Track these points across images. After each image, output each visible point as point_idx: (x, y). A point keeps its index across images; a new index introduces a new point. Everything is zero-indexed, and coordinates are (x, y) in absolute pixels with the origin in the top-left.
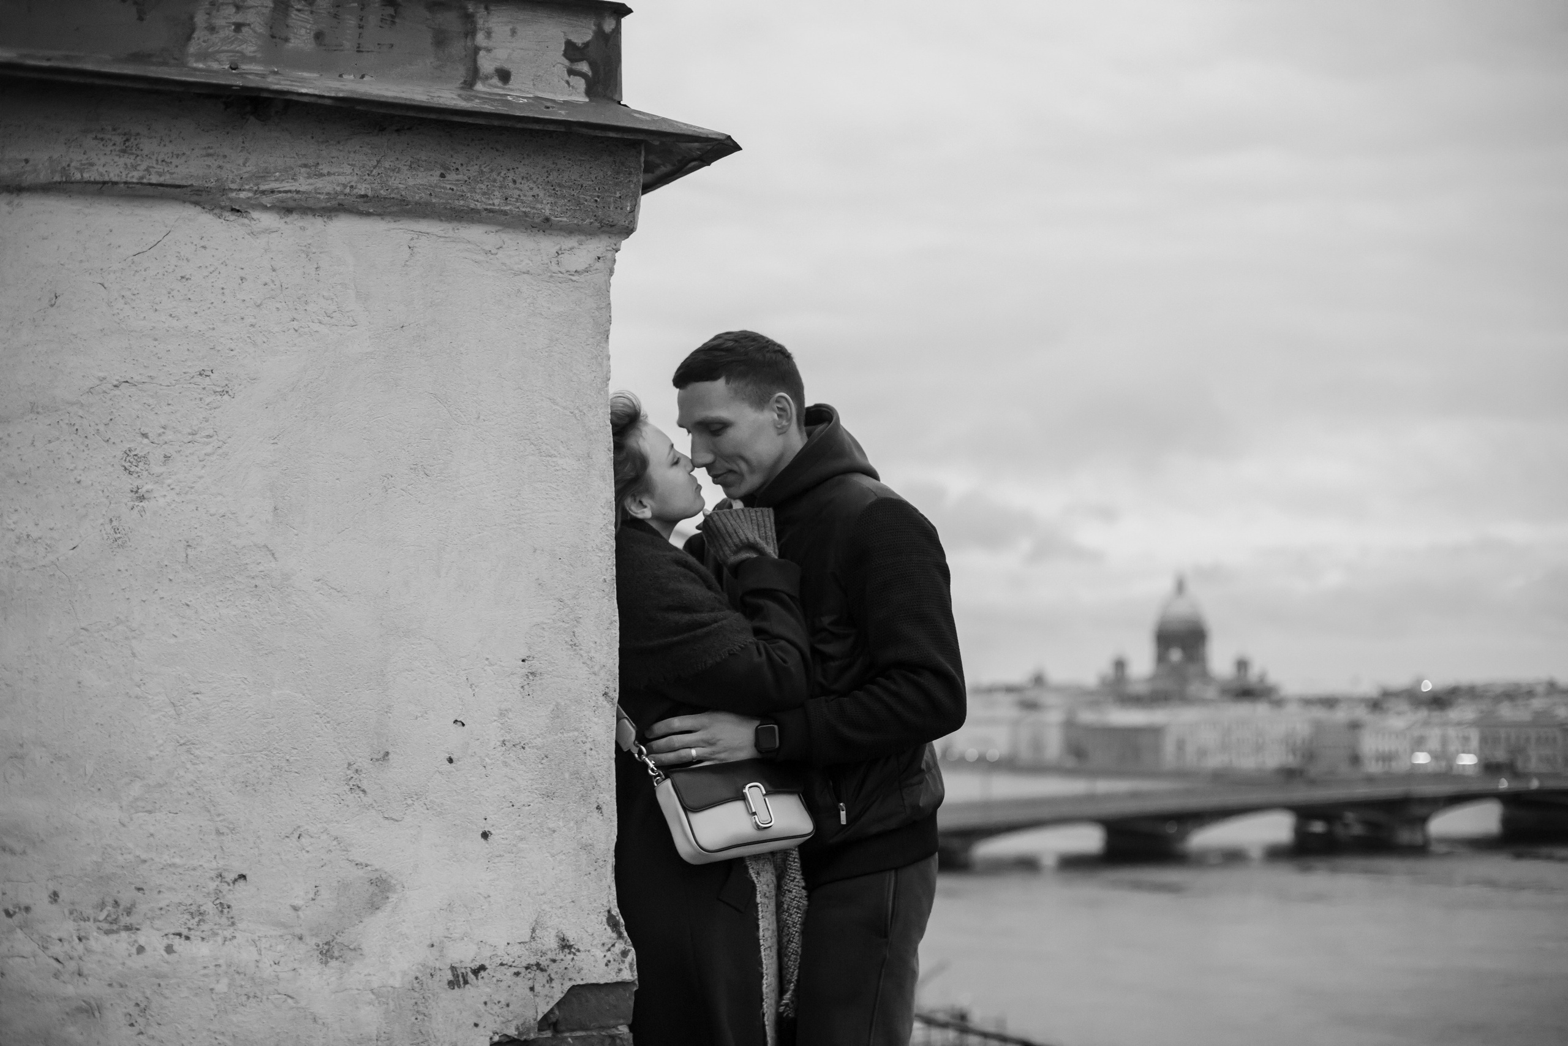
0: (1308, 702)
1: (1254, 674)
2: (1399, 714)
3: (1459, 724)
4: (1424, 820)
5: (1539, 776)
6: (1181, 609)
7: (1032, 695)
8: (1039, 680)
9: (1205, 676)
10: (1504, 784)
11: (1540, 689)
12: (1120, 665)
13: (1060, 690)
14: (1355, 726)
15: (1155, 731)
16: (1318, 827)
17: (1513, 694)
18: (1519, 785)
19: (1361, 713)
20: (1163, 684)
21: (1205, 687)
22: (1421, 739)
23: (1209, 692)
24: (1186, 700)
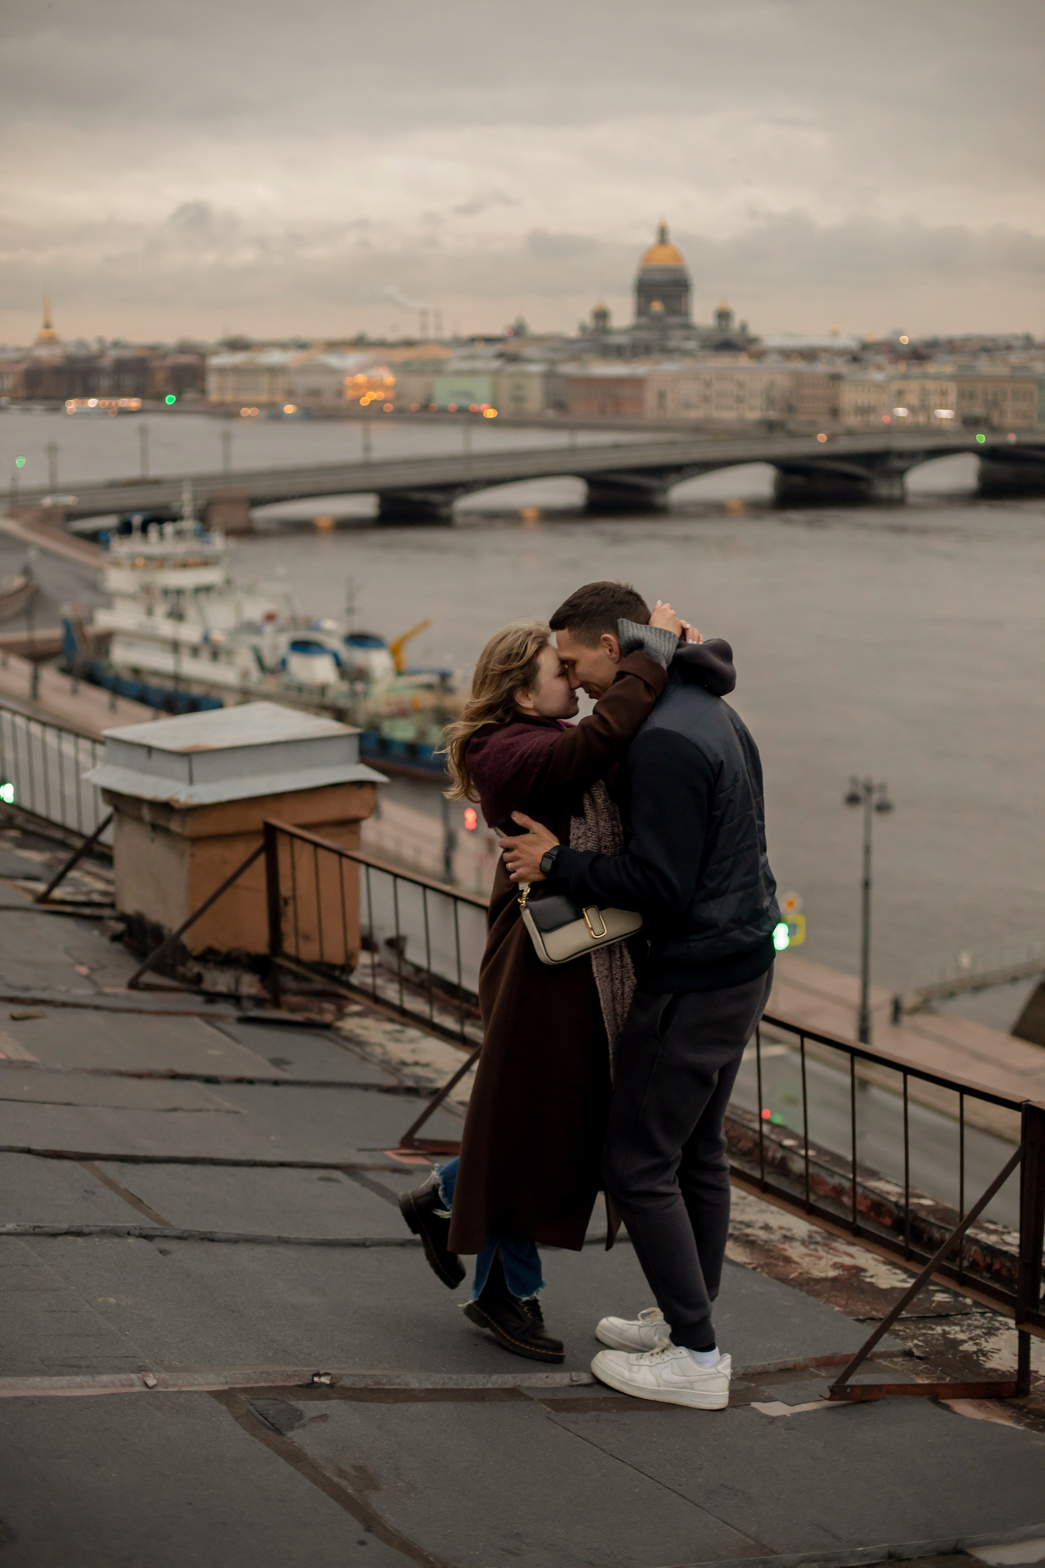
0: (787, 354)
1: (735, 324)
2: (879, 368)
3: (937, 378)
4: (903, 472)
5: (1017, 430)
6: (662, 259)
7: (511, 347)
8: (519, 331)
9: (688, 327)
10: (981, 439)
11: (1015, 343)
12: (601, 315)
13: (541, 340)
14: (836, 378)
15: (637, 382)
16: (800, 480)
17: (989, 348)
18: (996, 440)
19: (841, 366)
20: (644, 335)
21: (687, 338)
22: (900, 393)
23: (691, 345)
24: (667, 352)
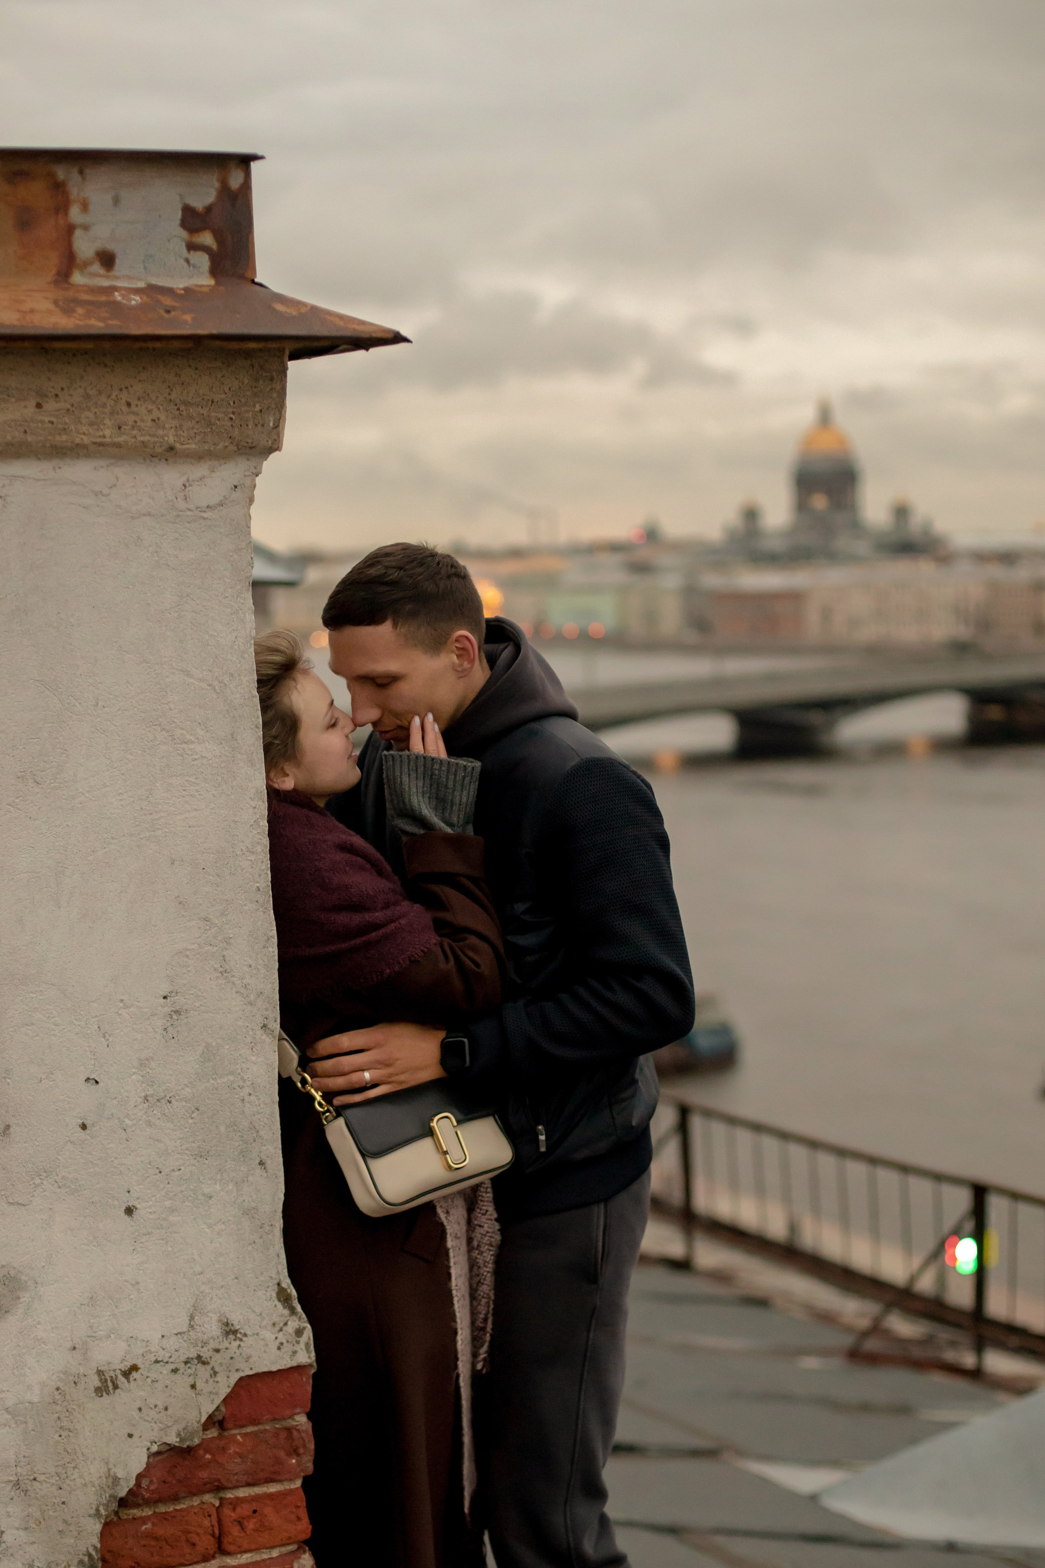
0: (982, 557)
1: (916, 522)
6: (827, 446)
7: (644, 554)
8: (651, 535)
9: (856, 527)
12: (751, 515)
13: (679, 547)
15: (795, 597)
16: (995, 713)
20: (805, 538)
21: (858, 540)
23: (862, 547)
24: (831, 557)
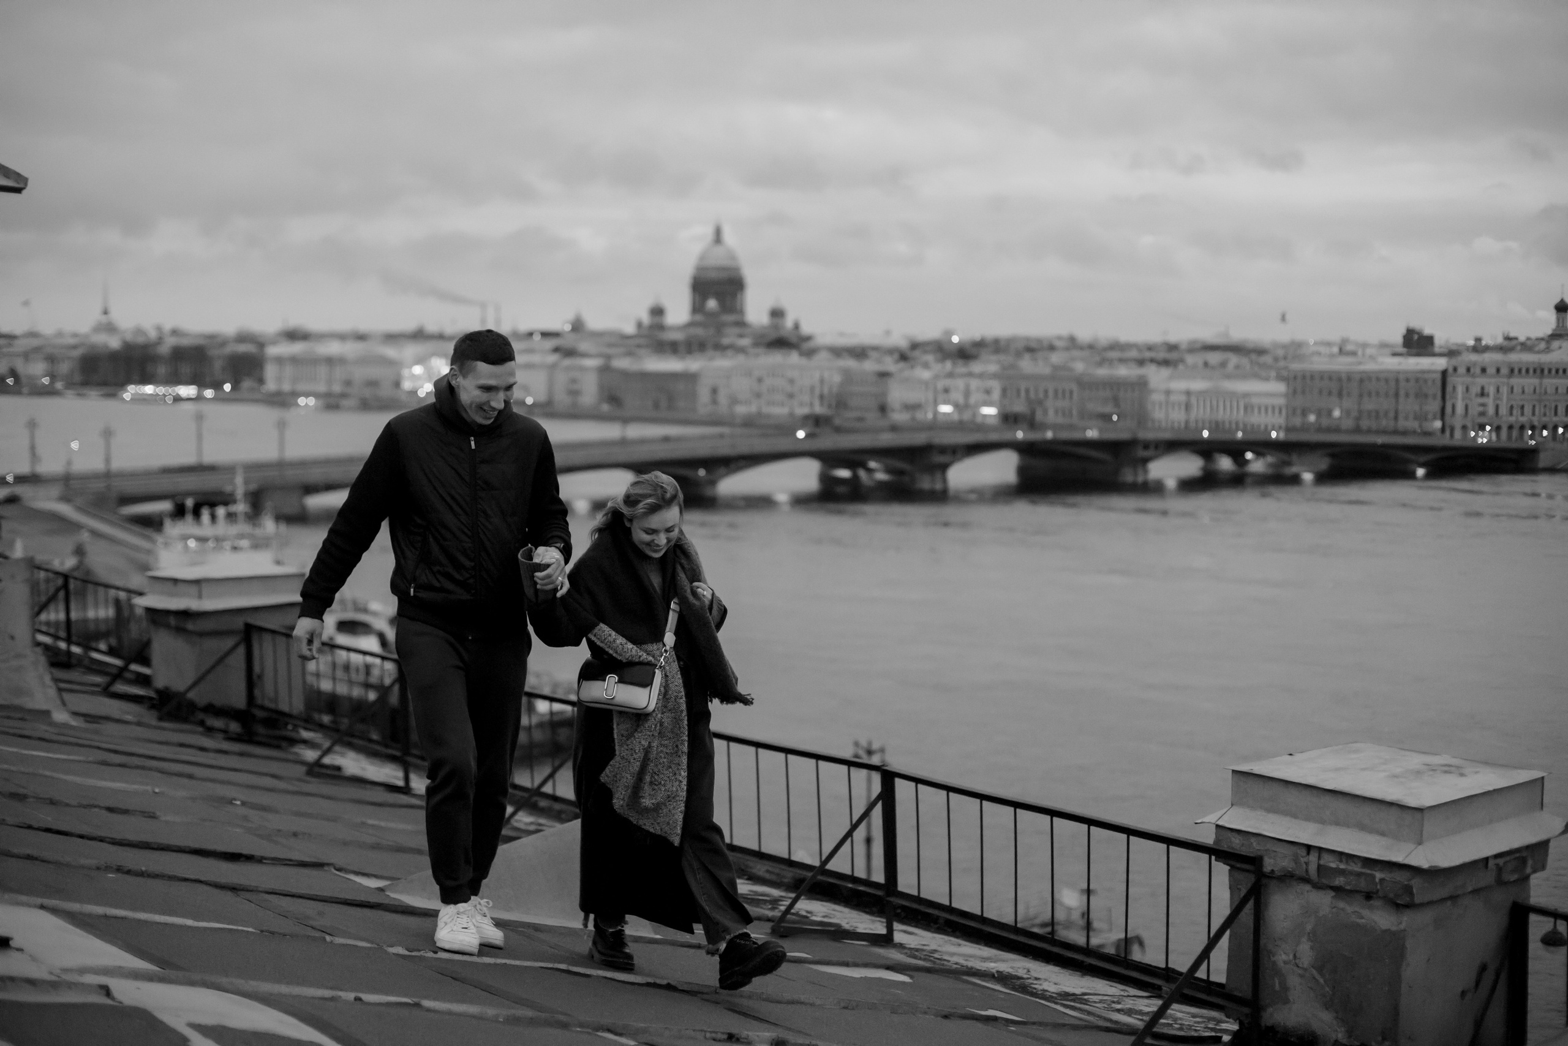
0: (837, 352)
1: (789, 322)
2: (926, 366)
3: (981, 376)
4: (944, 467)
5: (1055, 427)
6: (718, 258)
7: (569, 342)
8: (578, 326)
9: (742, 324)
10: (1020, 435)
11: (1058, 344)
12: (658, 312)
13: (597, 335)
14: (884, 375)
15: (690, 378)
16: (844, 473)
17: (1032, 348)
18: (1034, 436)
19: (889, 364)
20: (699, 332)
21: (741, 336)
22: (946, 391)
23: (745, 342)
24: (720, 348)
